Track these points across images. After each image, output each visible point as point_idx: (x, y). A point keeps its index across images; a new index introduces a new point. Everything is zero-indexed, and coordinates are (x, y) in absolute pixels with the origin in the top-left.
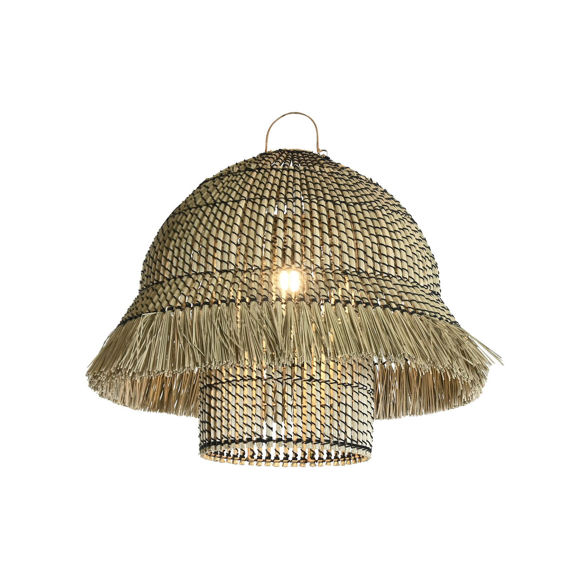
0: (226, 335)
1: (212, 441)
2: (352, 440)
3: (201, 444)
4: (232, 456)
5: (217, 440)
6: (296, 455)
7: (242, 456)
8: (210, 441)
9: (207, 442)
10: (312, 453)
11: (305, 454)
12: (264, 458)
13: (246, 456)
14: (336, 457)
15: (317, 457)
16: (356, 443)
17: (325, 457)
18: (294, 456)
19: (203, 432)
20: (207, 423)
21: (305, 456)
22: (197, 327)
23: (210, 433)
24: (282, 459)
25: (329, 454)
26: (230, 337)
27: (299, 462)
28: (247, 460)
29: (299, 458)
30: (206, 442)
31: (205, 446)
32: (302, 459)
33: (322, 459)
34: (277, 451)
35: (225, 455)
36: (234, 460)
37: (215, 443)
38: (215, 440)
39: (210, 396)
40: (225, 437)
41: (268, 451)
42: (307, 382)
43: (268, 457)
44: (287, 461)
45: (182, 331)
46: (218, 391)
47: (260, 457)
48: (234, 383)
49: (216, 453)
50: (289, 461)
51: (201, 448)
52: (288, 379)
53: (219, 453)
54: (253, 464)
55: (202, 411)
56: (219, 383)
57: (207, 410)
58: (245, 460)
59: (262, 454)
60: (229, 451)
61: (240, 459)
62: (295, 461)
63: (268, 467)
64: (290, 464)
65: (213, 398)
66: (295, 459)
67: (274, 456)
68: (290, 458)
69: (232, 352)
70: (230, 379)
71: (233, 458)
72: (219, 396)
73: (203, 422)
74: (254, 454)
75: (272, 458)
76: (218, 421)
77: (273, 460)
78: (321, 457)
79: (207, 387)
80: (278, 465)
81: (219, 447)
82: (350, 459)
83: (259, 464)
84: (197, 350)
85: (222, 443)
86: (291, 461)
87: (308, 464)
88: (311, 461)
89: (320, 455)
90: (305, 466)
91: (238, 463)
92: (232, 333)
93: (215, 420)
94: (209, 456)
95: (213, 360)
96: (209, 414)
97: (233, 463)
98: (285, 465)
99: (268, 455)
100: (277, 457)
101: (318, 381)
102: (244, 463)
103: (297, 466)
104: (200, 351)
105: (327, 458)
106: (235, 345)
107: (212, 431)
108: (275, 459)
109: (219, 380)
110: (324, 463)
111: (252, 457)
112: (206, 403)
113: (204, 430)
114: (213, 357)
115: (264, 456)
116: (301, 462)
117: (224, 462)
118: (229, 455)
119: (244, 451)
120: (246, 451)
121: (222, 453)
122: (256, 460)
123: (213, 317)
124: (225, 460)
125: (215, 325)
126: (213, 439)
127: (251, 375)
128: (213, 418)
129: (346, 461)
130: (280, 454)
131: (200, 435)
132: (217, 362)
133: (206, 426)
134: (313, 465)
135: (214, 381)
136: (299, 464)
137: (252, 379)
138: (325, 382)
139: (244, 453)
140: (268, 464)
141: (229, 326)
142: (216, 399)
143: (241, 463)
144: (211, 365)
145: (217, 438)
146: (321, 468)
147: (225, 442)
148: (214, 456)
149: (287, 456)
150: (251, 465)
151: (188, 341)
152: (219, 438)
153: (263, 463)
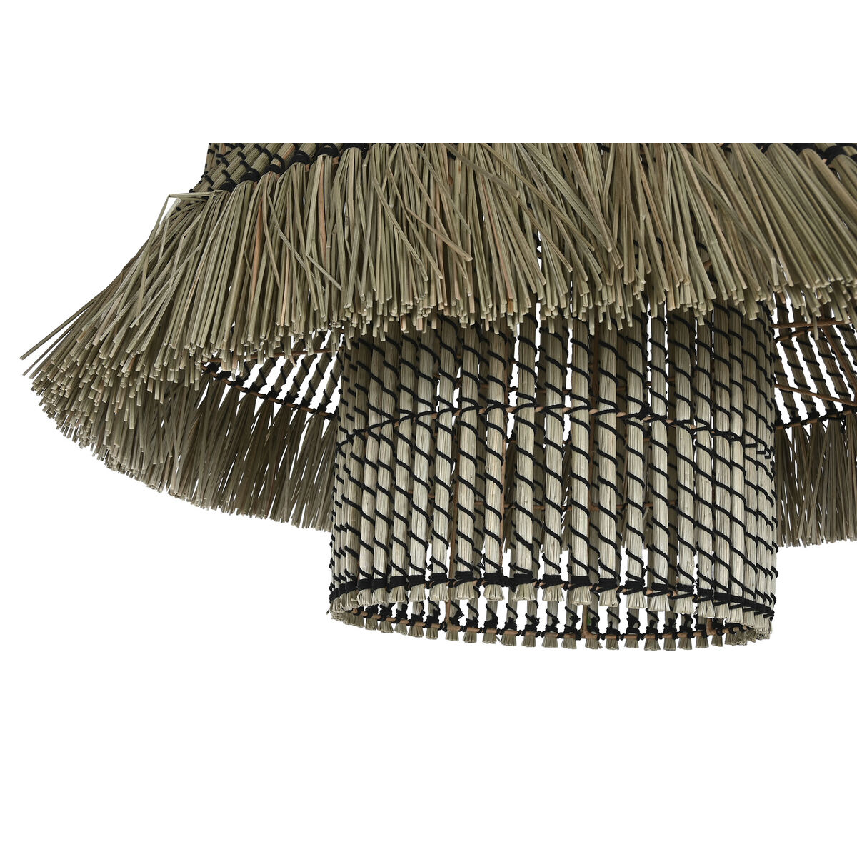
0: (412, 217)
1: (361, 577)
2: (745, 589)
3: (332, 586)
4: (409, 617)
5: (376, 577)
6: (556, 621)
7: (433, 620)
8: (355, 578)
9: (348, 580)
10: (592, 616)
11: (576, 619)
12: (481, 624)
13: (441, 619)
14: (652, 629)
15: (603, 626)
16: (752, 599)
17: (623, 627)
18: (551, 623)
19: (339, 554)
20: (351, 529)
21: (574, 624)
22: (321, 206)
23: (356, 556)
24: (523, 628)
25: (633, 619)
26: (425, 225)
27: (561, 635)
28: (444, 627)
29: (561, 628)
30: (345, 579)
31: (343, 589)
32: (567, 629)
33: (617, 632)
34: (511, 609)
35: (394, 614)
36: (415, 628)
37: (370, 584)
38: (370, 577)
39: (362, 461)
40: (397, 568)
41: (491, 610)
42: (633, 419)
43: (492, 622)
44: (534, 634)
45: (277, 227)
46: (384, 444)
47: (472, 623)
48: (427, 420)
49: (372, 610)
50: (539, 634)
51: (335, 594)
52: (581, 408)
53: (379, 609)
54: (457, 639)
55: (339, 500)
56: (386, 422)
57: (351, 496)
58: (438, 627)
59: (478, 615)
60: (405, 607)
61: (428, 625)
62: (551, 635)
63: (490, 645)
64: (539, 640)
65: (371, 464)
66: (551, 628)
67: (505, 620)
68: (541, 627)
69: (434, 266)
70: (415, 407)
71: (411, 623)
72: (385, 458)
73: (339, 529)
74: (459, 614)
75: (501, 626)
76: (381, 525)
77: (504, 630)
78: (614, 627)
79: (355, 438)
80: (514, 643)
81: (379, 593)
82: (705, 636)
83: (470, 639)
84: (318, 276)
85: (387, 584)
86: (542, 634)
87: (583, 641)
88: (590, 637)
89: (611, 623)
90: (574, 646)
91: (422, 634)
92: (435, 214)
93: (373, 522)
94: (355, 617)
95: (370, 295)
96: (358, 507)
97: (412, 633)
98: (529, 643)
99: (490, 618)
100: (511, 624)
101: (662, 419)
102: (436, 636)
103: (555, 645)
104: (327, 274)
105: (628, 630)
106: (445, 245)
107: (363, 552)
108: (506, 628)
109: (387, 415)
110: (621, 643)
111: (454, 620)
112: (351, 479)
113: (343, 548)
114: (369, 287)
115: (482, 619)
116: (566, 636)
117: (391, 630)
118: (402, 614)
119: (437, 607)
120: (442, 606)
121: (387, 611)
122: (463, 629)
123: (375, 171)
124: (394, 626)
125: (381, 192)
126: (364, 574)
127: (475, 398)
128: (366, 517)
129: (677, 641)
130: (517, 616)
131: (332, 562)
132: (382, 302)
133: (347, 540)
134: (593, 645)
135: (373, 420)
136: (560, 641)
137: (476, 407)
138: (681, 424)
139: (437, 612)
140: (490, 640)
141: (425, 192)
142: (376, 466)
143: (429, 636)
144: (360, 317)
145: (374, 570)
146: (612, 652)
147: (397, 582)
148: (368, 617)
149: (533, 620)
150: (452, 639)
151: (293, 249)
152: (381, 569)
153: (480, 636)
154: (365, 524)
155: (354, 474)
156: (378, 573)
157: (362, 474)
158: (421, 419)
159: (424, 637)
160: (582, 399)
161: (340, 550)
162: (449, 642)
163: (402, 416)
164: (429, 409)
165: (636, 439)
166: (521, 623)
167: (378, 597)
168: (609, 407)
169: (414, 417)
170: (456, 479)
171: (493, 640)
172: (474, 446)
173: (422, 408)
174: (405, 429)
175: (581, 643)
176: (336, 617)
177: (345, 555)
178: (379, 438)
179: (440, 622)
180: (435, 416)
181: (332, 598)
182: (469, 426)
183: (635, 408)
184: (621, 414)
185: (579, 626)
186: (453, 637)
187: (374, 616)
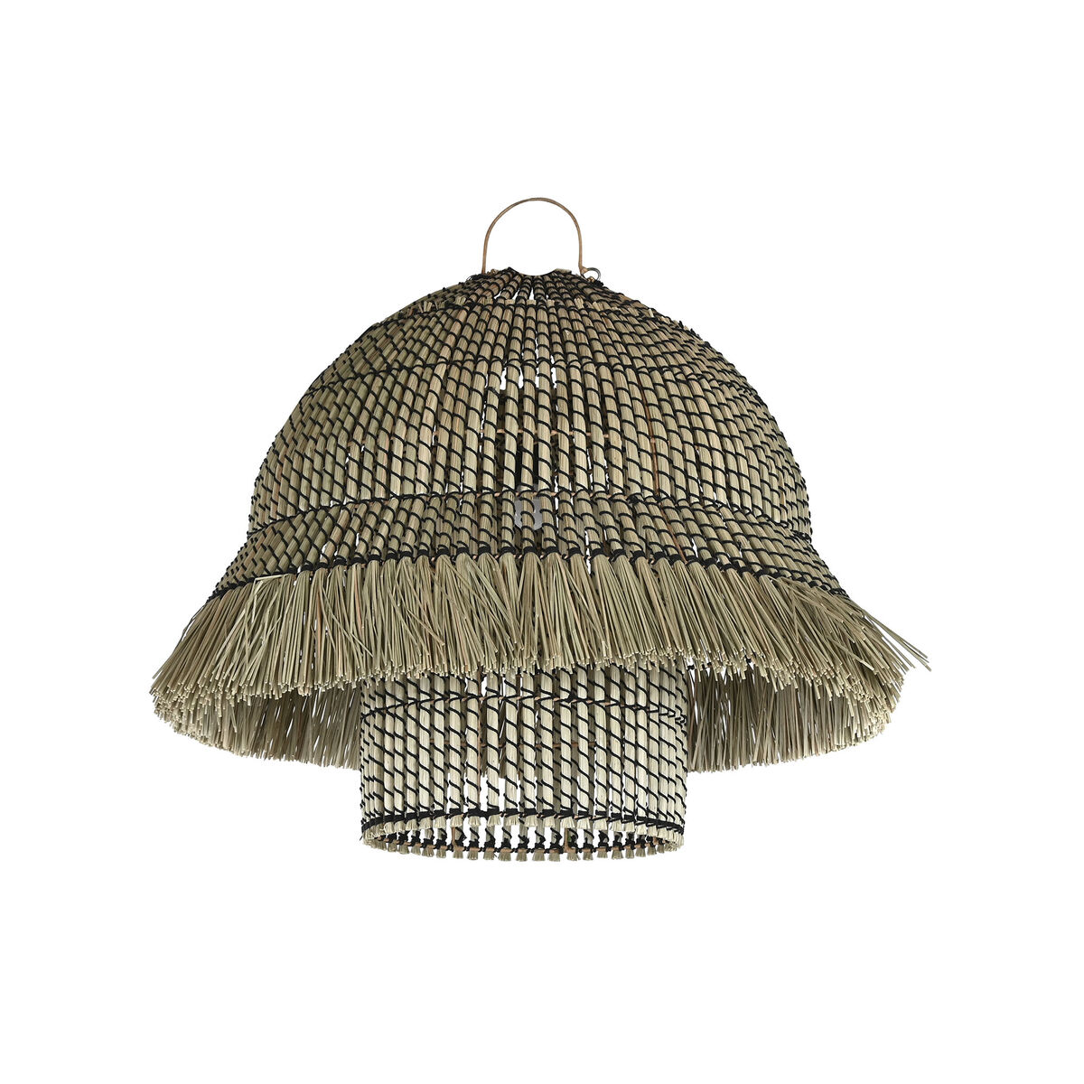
0: (411, 615)
1: (386, 814)
2: (648, 811)
3: (364, 820)
4: (422, 841)
5: (396, 813)
6: (543, 839)
7: (441, 842)
8: (382, 815)
9: (377, 816)
10: (572, 834)
11: (559, 837)
12: (481, 845)
13: (448, 841)
14: (617, 843)
15: (580, 842)
16: (655, 818)
17: (596, 842)
18: (539, 842)
19: (368, 797)
20: (377, 780)
21: (558, 841)
22: (357, 603)
23: (382, 799)
24: (516, 847)
25: (603, 836)
26: (418, 621)
27: (547, 851)
28: (451, 848)
29: (547, 845)
30: (374, 815)
31: (372, 822)
32: (553, 846)
33: (591, 846)
34: (506, 831)
35: (410, 839)
36: (427, 849)
37: (393, 818)
38: (392, 813)
39: (383, 732)
40: (411, 807)
41: (489, 832)
42: (563, 703)
43: (490, 843)
44: (525, 851)
45: (331, 610)
46: (398, 721)
47: (474, 844)
48: (427, 706)
49: (392, 837)
50: (529, 850)
51: (366, 826)
52: (529, 697)
53: (398, 836)
54: (462, 857)
55: (367, 758)
56: (399, 706)
57: (376, 756)
58: (446, 848)
59: (478, 837)
60: (418, 833)
61: (437, 846)
62: (540, 851)
63: (490, 861)
64: (530, 855)
65: (389, 734)
66: (539, 846)
67: (502, 840)
68: (531, 845)
69: (425, 648)
70: (419, 697)
71: (424, 845)
72: (399, 731)
73: (368, 779)
74: (463, 837)
75: (498, 845)
76: (398, 778)
77: (500, 849)
78: (589, 842)
79: (377, 714)
80: (508, 858)
81: (399, 824)
82: (643, 847)
83: (473, 857)
84: (358, 646)
85: (404, 818)
86: (532, 851)
87: (565, 855)
88: (570, 851)
89: (586, 839)
90: (558, 859)
91: (433, 854)
92: (424, 613)
93: (393, 775)
94: (380, 842)
95: (389, 663)
96: (381, 764)
97: (425, 854)
98: (522, 858)
99: (489, 839)
100: (506, 843)
101: (584, 701)
102: (444, 855)
103: (543, 859)
104: (363, 646)
105: (600, 844)
106: (430, 636)
107: (387, 797)
108: (502, 847)
109: (399, 700)
110: (595, 855)
111: (459, 842)
112: (375, 744)
113: (372, 794)
114: (389, 658)
115: (482, 841)
116: (551, 851)
117: (408, 852)
118: (416, 839)
119: (445, 832)
120: (449, 832)
121: (404, 837)
122: (467, 849)
123: (389, 583)
124: (410, 848)
125: (392, 597)
126: (388, 811)
127: (458, 691)
128: (388, 772)
129: (635, 851)
130: (511, 837)
131: (363, 803)
132: (396, 667)
133: (374, 787)
134: (573, 858)
135: (389, 702)
136: (547, 855)
137: (460, 697)
138: (598, 703)
139: (445, 837)
140: (490, 857)
141: (417, 599)
142: (393, 736)
143: (439, 855)
144: (384, 673)
145: (395, 809)
146: (588, 862)
147: (411, 816)
148: (390, 842)
149: (525, 840)
150: (458, 857)
151: (342, 628)
152: (400, 808)
153: (481, 854)
154: (387, 777)
155: (377, 740)
156: (398, 811)
157: (383, 741)
158: (423, 705)
159: (435, 856)
160: (529, 691)
161: (369, 794)
162: (456, 859)
163: (410, 701)
164: (428, 698)
165: (566, 716)
166: (515, 842)
167: (398, 828)
168: (548, 696)
169: (418, 703)
170: (448, 747)
171: (492, 857)
172: (459, 724)
173: (423, 697)
174: (412, 711)
175: (564, 856)
176: (367, 843)
177: (373, 798)
178: (394, 716)
179: (448, 844)
180: (432, 703)
181: (364, 829)
182: (455, 711)
183: (565, 695)
184: (556, 699)
185: (561, 843)
186: (459, 856)
187: (394, 841)
